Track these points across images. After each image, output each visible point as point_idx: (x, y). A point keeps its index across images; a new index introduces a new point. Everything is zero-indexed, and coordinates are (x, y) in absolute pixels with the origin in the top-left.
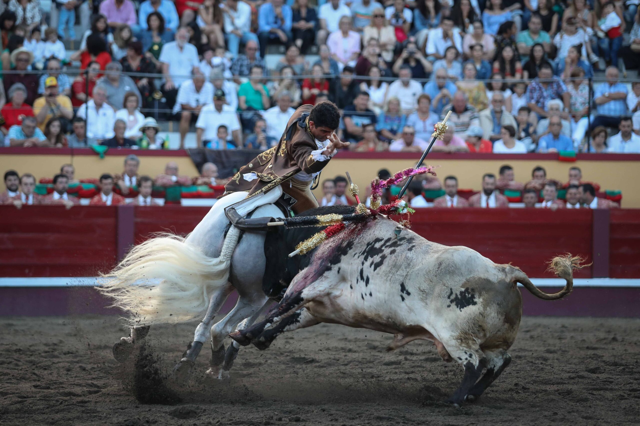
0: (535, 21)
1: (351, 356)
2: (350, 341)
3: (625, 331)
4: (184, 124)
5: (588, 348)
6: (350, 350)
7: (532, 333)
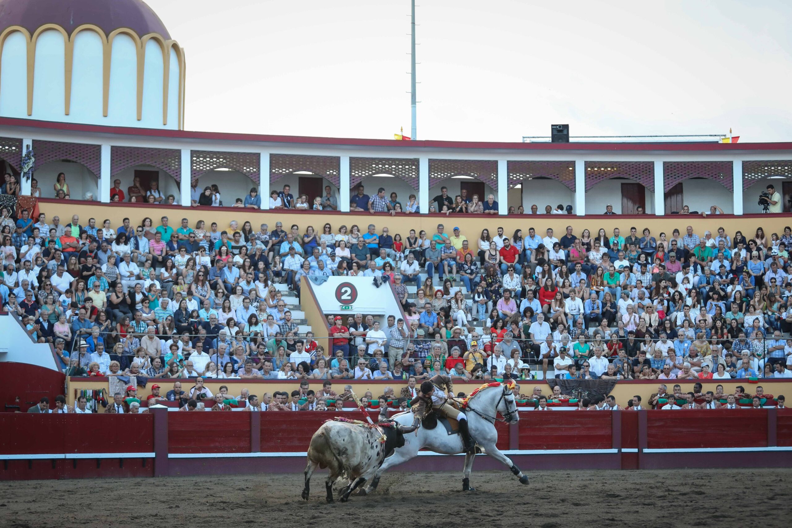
0: (735, 307)
1: (639, 493)
2: (637, 484)
3: (786, 476)
4: (545, 366)
5: (767, 486)
6: (638, 490)
7: (736, 478)
